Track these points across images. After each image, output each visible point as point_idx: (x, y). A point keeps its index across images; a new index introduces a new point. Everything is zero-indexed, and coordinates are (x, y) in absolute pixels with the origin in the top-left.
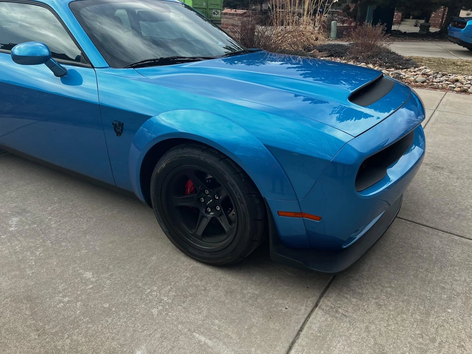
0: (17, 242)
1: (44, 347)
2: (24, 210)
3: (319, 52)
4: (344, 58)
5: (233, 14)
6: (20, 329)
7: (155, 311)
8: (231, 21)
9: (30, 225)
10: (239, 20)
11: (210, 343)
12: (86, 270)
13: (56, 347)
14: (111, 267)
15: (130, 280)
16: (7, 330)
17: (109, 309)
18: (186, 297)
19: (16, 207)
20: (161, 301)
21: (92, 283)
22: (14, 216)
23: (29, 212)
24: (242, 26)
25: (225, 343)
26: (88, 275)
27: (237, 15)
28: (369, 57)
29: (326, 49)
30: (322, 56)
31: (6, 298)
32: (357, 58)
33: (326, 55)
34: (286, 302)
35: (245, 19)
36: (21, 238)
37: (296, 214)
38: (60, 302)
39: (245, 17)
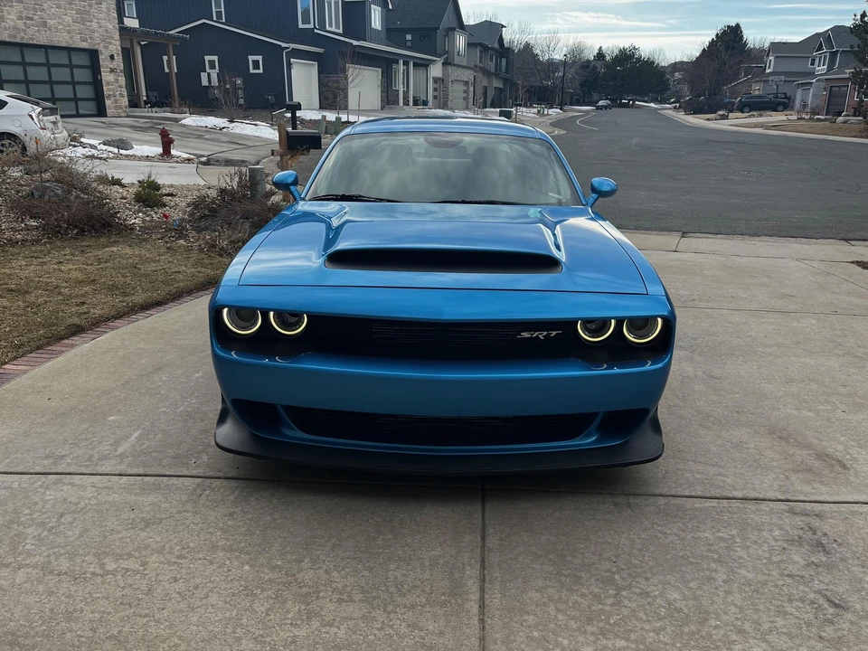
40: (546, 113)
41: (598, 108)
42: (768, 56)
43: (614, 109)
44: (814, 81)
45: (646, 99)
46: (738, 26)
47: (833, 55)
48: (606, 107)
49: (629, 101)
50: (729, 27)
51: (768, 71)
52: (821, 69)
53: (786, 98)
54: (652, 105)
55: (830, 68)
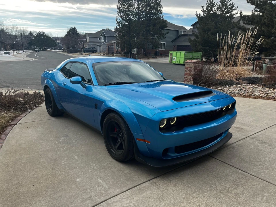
0: (60, 145)
1: (52, 173)
2: (67, 136)
3: (243, 81)
4: (257, 85)
5: (190, 63)
6: (48, 167)
7: (90, 171)
8: (189, 66)
9: (67, 140)
10: (193, 65)
11: (102, 182)
12: (76, 156)
13: (55, 173)
14: (84, 156)
15: (88, 161)
16: (44, 167)
17: (77, 167)
18: (103, 169)
19: (65, 134)
20: (94, 168)
21: (76, 159)
22: (63, 137)
23: (69, 136)
24: (194, 68)
25: (106, 183)
26: (76, 157)
27: (192, 63)
28: (272, 84)
29: (247, 80)
30: (244, 83)
31: (49, 159)
32: (265, 85)
33: (247, 83)
34: (138, 177)
35: (197, 65)
36: (62, 144)
37: (143, 140)
38: (63, 162)
39: (197, 63)
40: (19, 53)
41: (35, 51)
42: (87, 37)
43: (41, 51)
44: (102, 44)
45: (50, 48)
46: (75, 28)
47: (105, 37)
48: (38, 51)
49: (45, 49)
50: (72, 28)
51: (88, 41)
52: (103, 41)
53: (95, 49)
54: (53, 50)
55: (105, 41)
